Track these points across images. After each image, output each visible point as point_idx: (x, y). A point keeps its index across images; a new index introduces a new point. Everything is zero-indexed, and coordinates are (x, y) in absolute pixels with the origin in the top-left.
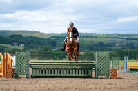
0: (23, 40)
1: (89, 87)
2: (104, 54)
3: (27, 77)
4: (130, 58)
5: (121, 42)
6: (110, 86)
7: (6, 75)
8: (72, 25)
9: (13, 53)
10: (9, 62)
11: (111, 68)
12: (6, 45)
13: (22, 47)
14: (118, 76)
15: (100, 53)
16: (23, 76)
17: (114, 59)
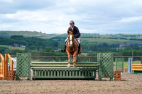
0: (24, 41)
1: (92, 89)
2: (107, 55)
3: (28, 79)
4: (135, 59)
5: (125, 43)
6: (114, 88)
7: (7, 77)
8: (72, 24)
9: (13, 54)
10: (10, 64)
11: (115, 70)
12: (6, 46)
13: (23, 48)
14: (122, 78)
15: (104, 54)
16: (24, 78)
17: (118, 61)
